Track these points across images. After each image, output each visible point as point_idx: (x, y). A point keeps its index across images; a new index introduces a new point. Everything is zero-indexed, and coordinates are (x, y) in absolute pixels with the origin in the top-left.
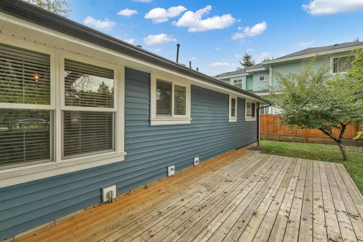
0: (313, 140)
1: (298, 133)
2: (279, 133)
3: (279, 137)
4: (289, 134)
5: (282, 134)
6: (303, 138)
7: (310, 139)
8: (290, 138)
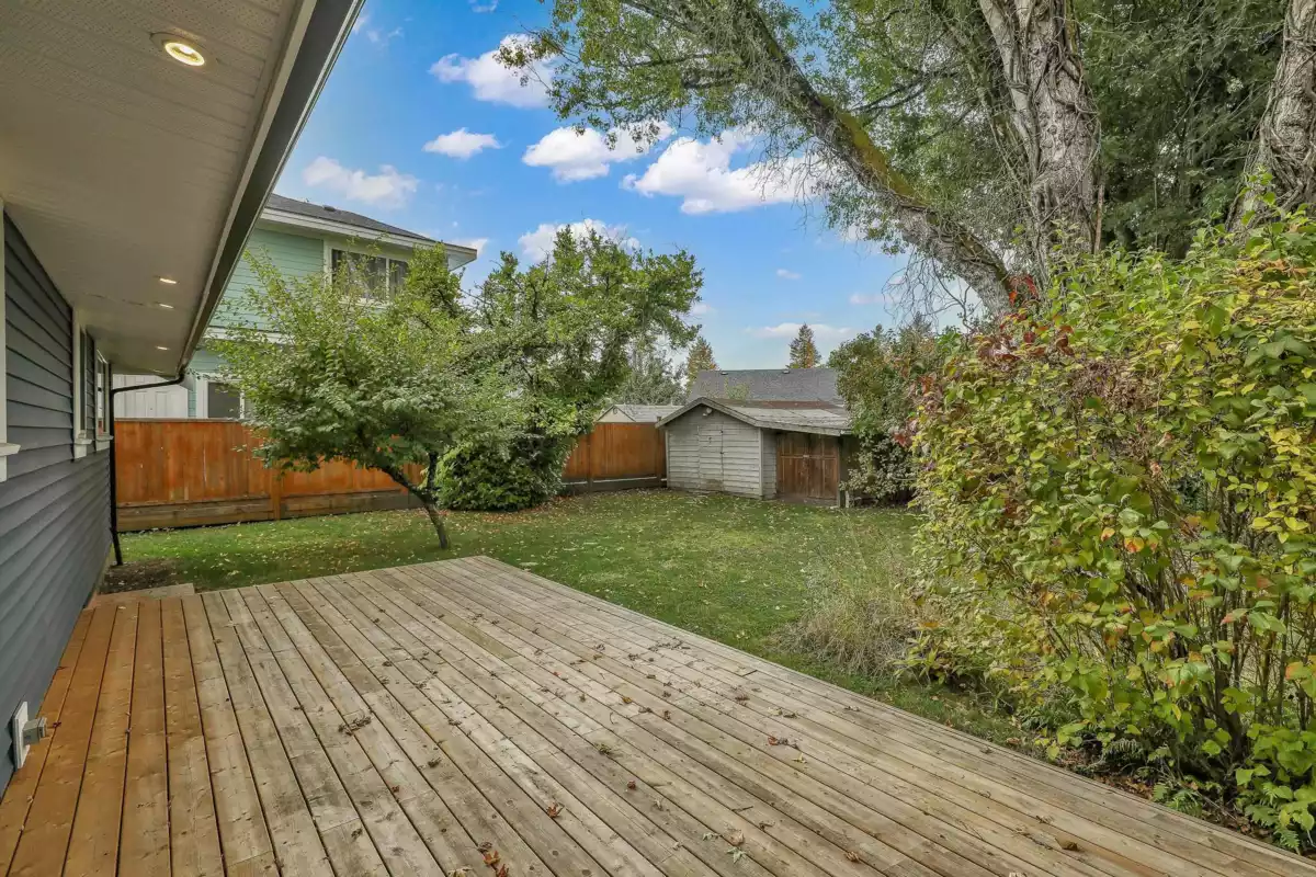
0: (304, 506)
1: (251, 490)
2: (172, 496)
3: (175, 513)
4: (216, 496)
5: (186, 498)
6: (268, 505)
7: (293, 506)
8: (221, 510)
